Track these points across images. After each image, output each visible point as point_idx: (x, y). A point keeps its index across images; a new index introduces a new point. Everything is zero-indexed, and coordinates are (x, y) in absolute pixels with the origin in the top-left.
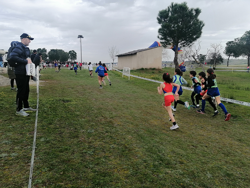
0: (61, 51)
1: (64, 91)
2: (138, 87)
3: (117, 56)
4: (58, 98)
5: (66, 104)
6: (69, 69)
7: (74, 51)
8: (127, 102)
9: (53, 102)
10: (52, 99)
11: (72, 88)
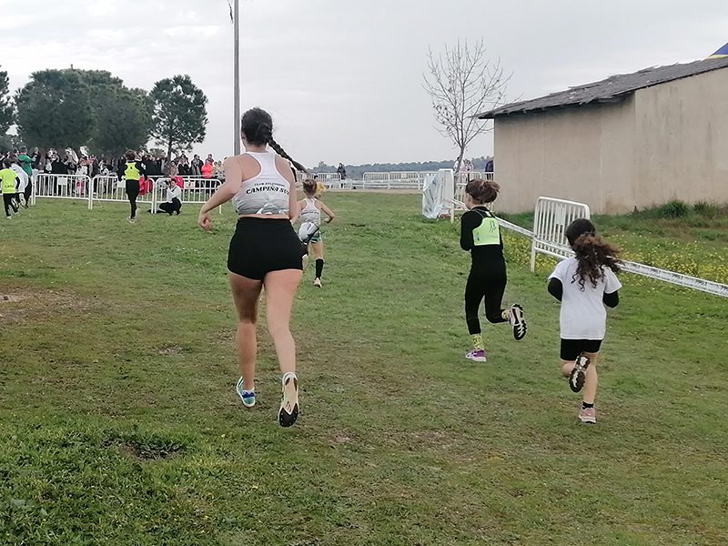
0: (101, 81)
1: (136, 368)
2: (647, 345)
3: (488, 116)
4: (96, 426)
5: (157, 468)
6: (155, 208)
7: (185, 83)
8: (585, 464)
9: (65, 454)
10: (60, 432)
11: (188, 350)
